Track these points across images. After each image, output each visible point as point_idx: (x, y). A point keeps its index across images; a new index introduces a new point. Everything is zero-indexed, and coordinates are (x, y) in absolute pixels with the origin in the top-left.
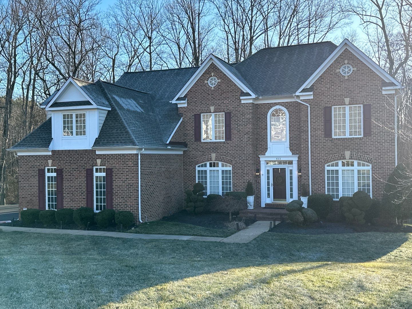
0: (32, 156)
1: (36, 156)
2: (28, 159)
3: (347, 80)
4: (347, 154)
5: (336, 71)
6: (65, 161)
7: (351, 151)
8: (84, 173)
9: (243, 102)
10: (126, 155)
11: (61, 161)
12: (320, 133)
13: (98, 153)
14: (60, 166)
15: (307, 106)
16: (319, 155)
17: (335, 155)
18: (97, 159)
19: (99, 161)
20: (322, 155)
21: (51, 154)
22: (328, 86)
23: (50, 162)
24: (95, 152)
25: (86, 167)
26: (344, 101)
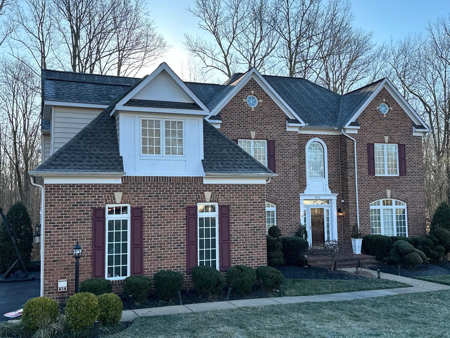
0: (80, 186)
1: (88, 185)
2: (70, 192)
3: (385, 118)
4: (389, 192)
5: (376, 108)
6: (147, 194)
7: (391, 190)
8: (183, 214)
9: (288, 129)
10: (250, 186)
11: (140, 194)
12: (365, 170)
13: (205, 182)
14: (138, 202)
15: (353, 140)
16: (365, 194)
17: (379, 193)
18: (204, 191)
19: (208, 195)
20: (367, 193)
21: (120, 182)
22: (370, 123)
23: (118, 196)
24: (202, 181)
25: (187, 203)
26: (384, 139)
